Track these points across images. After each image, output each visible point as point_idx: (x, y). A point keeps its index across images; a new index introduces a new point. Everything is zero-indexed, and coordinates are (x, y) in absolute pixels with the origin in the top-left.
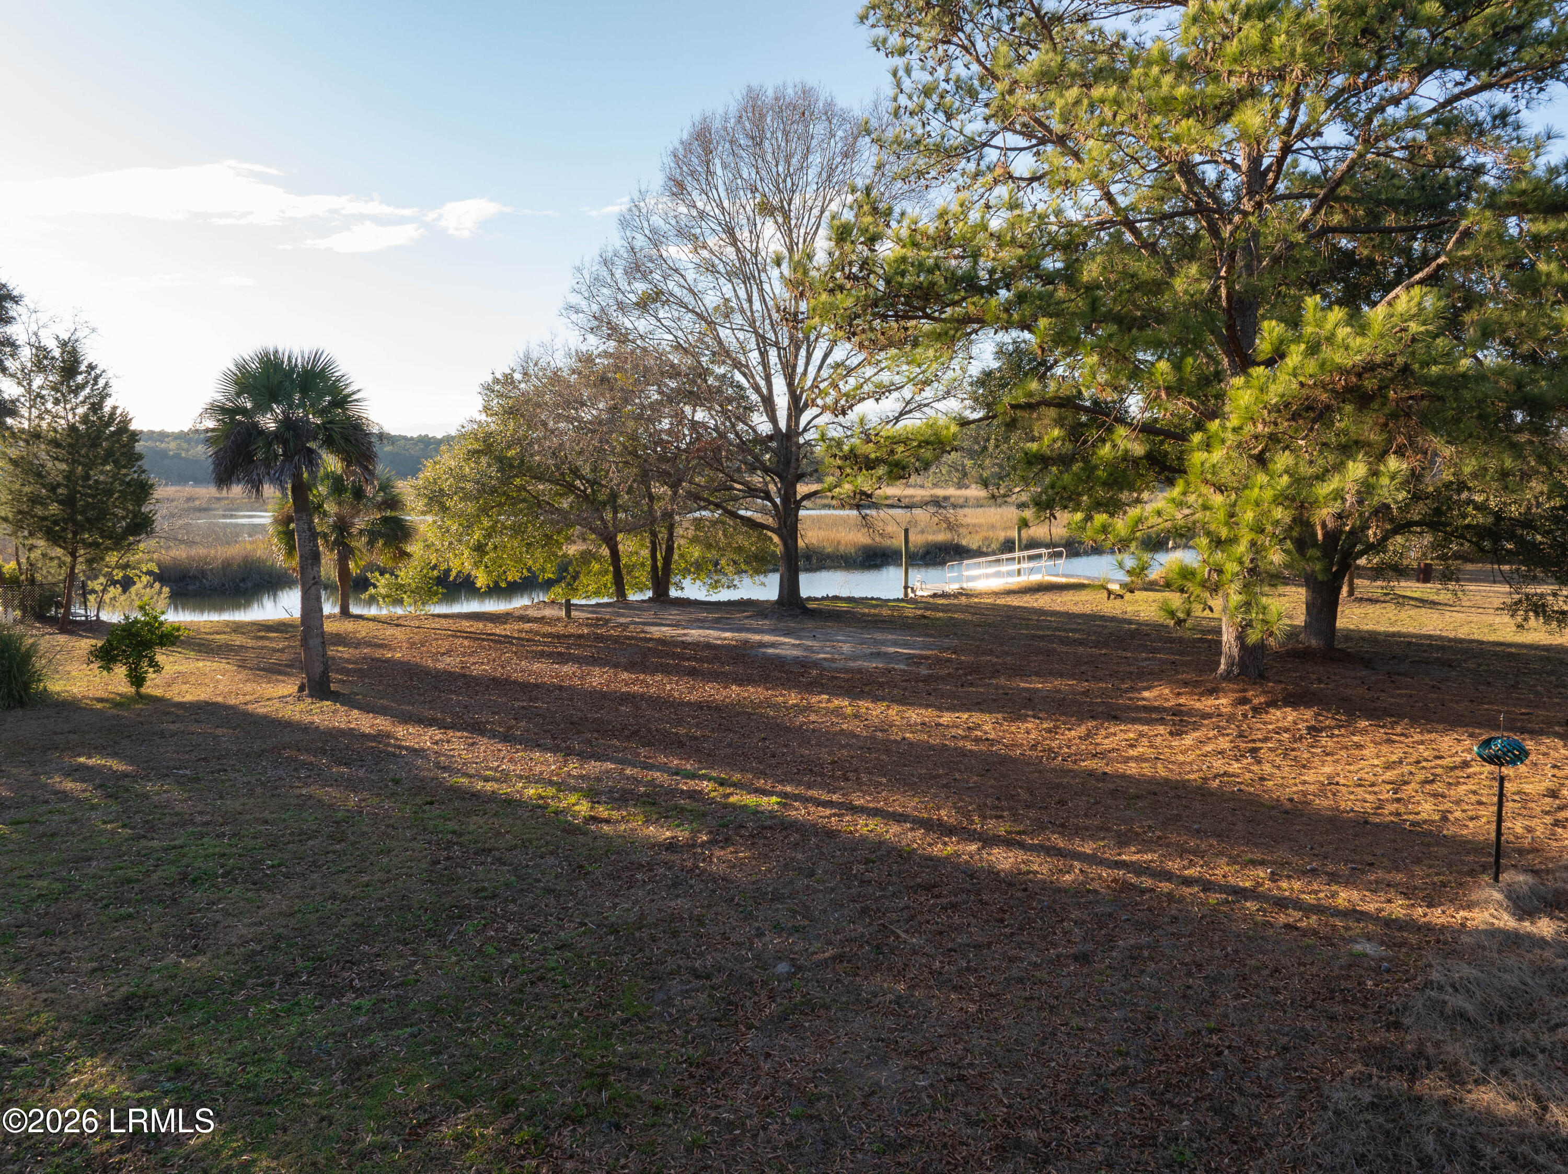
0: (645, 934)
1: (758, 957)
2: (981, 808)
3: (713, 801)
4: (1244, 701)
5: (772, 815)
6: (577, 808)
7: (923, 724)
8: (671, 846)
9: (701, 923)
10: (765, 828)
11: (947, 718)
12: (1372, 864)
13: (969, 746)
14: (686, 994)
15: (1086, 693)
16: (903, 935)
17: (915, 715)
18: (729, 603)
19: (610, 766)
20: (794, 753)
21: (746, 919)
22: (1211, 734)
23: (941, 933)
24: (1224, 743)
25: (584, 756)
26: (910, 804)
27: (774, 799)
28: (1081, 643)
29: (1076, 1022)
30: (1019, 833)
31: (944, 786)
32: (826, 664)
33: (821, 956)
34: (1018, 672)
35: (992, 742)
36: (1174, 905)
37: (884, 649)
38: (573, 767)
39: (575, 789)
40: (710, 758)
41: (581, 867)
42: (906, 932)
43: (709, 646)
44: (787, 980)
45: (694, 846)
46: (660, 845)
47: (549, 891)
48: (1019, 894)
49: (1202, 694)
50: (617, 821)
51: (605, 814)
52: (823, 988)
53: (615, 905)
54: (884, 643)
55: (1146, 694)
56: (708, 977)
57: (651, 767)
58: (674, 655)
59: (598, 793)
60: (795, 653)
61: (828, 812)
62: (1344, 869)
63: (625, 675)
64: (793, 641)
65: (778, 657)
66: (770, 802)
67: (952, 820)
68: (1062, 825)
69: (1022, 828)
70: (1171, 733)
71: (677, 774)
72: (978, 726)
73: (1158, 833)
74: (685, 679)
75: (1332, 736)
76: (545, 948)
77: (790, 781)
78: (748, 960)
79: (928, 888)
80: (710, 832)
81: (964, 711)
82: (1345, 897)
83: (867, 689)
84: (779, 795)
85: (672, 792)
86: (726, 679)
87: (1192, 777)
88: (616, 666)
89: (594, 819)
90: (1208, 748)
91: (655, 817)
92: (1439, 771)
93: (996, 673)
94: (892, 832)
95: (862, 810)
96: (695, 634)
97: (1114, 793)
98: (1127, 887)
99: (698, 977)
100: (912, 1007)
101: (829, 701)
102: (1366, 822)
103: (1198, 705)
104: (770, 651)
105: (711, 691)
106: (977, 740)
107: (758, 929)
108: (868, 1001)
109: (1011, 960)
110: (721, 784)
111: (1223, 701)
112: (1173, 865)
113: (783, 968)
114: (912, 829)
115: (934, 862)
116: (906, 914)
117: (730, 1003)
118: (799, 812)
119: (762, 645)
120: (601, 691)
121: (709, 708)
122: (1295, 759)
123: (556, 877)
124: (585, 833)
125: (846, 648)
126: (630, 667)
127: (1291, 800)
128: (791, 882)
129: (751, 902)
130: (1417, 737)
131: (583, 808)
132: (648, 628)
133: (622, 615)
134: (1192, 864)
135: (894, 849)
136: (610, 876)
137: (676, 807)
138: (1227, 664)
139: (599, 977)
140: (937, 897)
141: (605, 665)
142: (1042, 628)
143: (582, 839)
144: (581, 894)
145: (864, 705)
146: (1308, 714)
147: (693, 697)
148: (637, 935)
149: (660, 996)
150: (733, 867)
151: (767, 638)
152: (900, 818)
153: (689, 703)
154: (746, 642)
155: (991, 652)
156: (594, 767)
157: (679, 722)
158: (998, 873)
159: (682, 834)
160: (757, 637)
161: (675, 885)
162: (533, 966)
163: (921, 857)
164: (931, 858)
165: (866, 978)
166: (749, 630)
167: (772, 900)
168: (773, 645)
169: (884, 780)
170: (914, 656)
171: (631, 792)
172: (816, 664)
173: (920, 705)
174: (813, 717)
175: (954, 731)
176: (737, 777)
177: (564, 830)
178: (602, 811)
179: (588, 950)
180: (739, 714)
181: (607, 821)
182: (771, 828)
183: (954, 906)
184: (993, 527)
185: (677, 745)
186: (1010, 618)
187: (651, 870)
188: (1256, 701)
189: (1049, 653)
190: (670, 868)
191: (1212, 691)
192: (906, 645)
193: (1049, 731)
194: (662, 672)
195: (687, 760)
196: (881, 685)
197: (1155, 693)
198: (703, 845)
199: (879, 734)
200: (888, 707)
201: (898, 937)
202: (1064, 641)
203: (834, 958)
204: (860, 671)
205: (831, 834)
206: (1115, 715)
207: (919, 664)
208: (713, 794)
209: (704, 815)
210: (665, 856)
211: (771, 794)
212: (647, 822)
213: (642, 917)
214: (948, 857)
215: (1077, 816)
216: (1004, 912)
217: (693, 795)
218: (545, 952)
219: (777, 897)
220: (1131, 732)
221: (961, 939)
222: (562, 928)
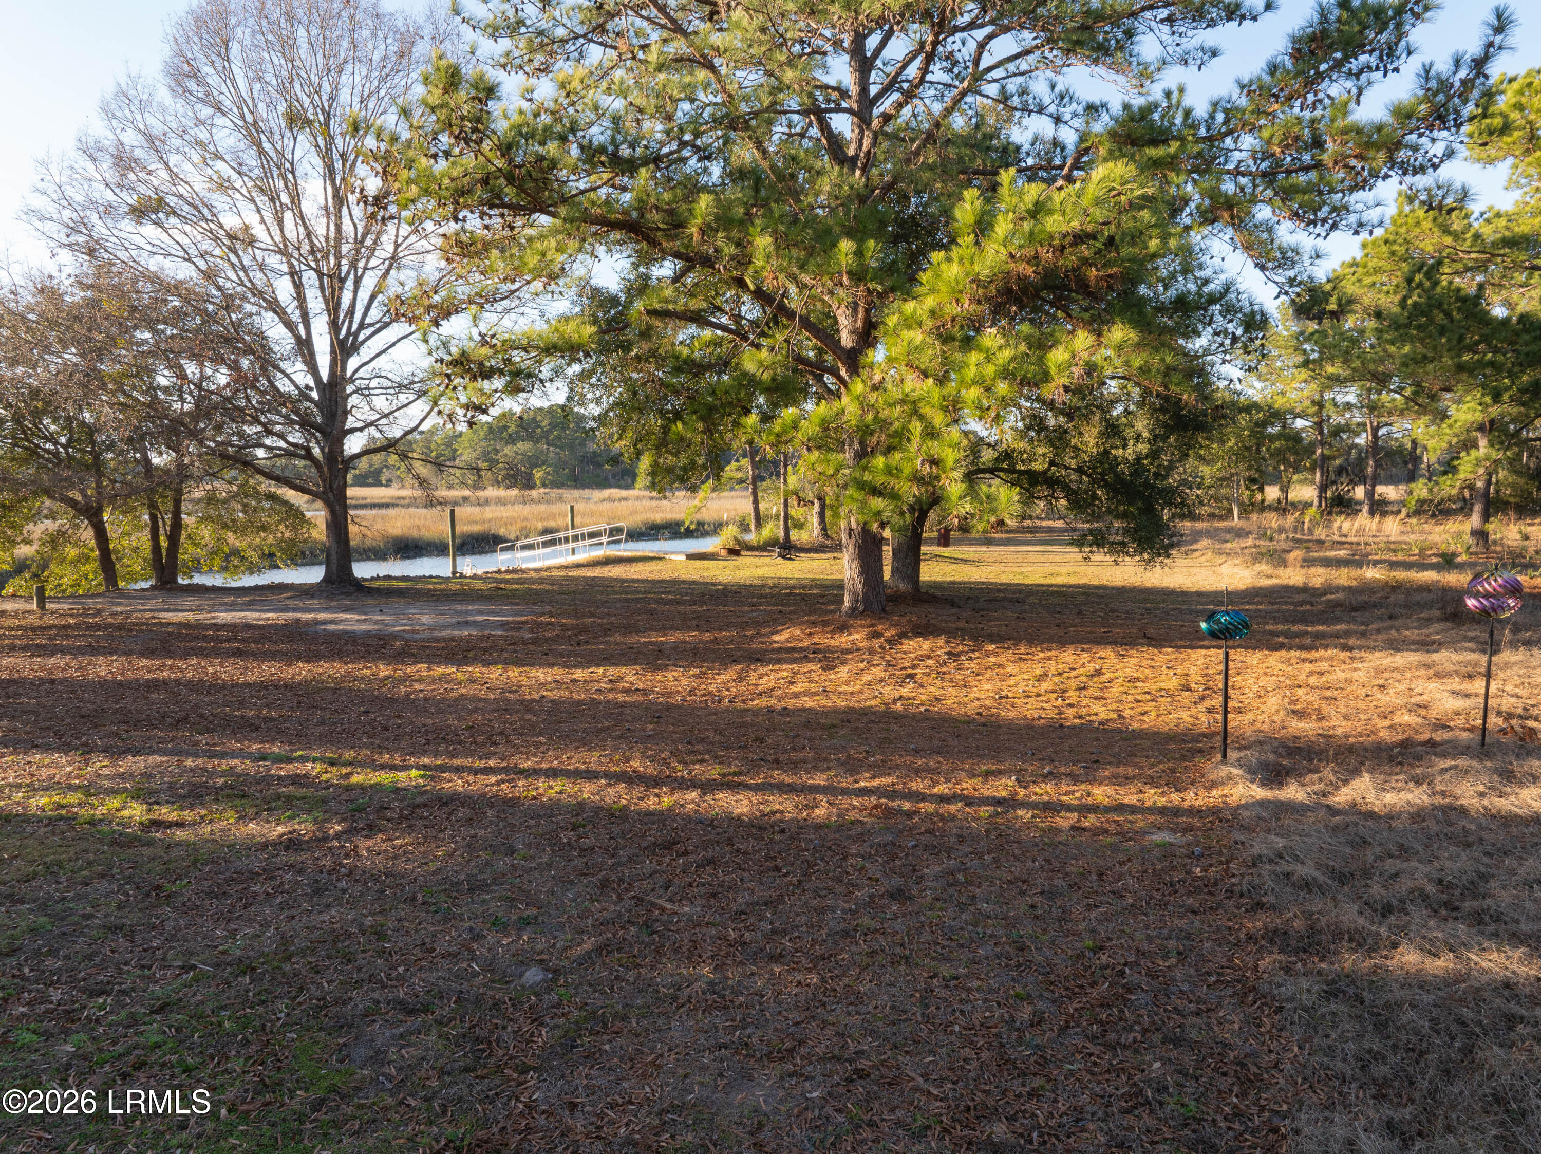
0: (299, 964)
1: (488, 968)
2: (675, 754)
3: (328, 785)
4: (877, 635)
5: (420, 791)
6: (125, 813)
7: (556, 681)
8: (292, 843)
9: (380, 935)
10: (418, 806)
11: (580, 674)
12: (1097, 762)
13: (621, 698)
14: (402, 1040)
15: (715, 641)
16: (669, 906)
17: (543, 675)
18: (257, 588)
19: (158, 759)
20: (412, 723)
21: (446, 920)
22: (861, 666)
23: (714, 895)
24: (879, 672)
25: (114, 752)
26: (593, 760)
27: (414, 773)
28: (678, 603)
29: (945, 970)
30: (735, 774)
31: (620, 737)
32: (407, 636)
33: (578, 951)
34: (629, 629)
35: (645, 692)
36: (951, 824)
37: (470, 618)
38: (100, 765)
39: (113, 792)
40: (301, 737)
41: (159, 887)
42: (670, 900)
43: (248, 627)
44: (549, 990)
45: (326, 839)
46: (274, 844)
47: (115, 929)
48: (777, 837)
49: (833, 632)
50: (194, 823)
51: (174, 816)
52: (603, 993)
53: (233, 933)
54: (468, 613)
55: (776, 638)
56: (426, 1010)
57: (223, 755)
58: (205, 638)
59: (151, 793)
60: (364, 627)
61: (493, 779)
62: (1078, 769)
63: (144, 662)
64: (357, 617)
65: (344, 632)
66: (411, 777)
67: (649, 771)
68: (777, 761)
69: (733, 769)
70: (823, 669)
71: (264, 759)
72: (620, 679)
73: (879, 757)
74: (231, 660)
75: (971, 659)
76: (132, 1015)
77: (424, 753)
78: (475, 975)
79: (669, 846)
80: (343, 820)
81: (598, 665)
82: (1101, 794)
83: (471, 654)
84: (418, 768)
85: (266, 780)
86: (290, 658)
87: (873, 703)
88: (128, 653)
89: (157, 824)
90: (867, 678)
91: (252, 811)
92: (1084, 679)
93: (607, 631)
94: (587, 791)
95: (535, 772)
96: (226, 617)
97: (807, 724)
98: (889, 813)
99: (411, 1012)
100: (737, 993)
101: (429, 669)
102: (1062, 726)
103: (832, 642)
104: (332, 627)
105: (269, 670)
106: (626, 691)
107: (471, 929)
108: (675, 998)
109: (821, 911)
110: (332, 764)
111: (856, 636)
112: (918, 785)
113: (533, 975)
114: (610, 785)
115: (661, 817)
116: (660, 880)
117: (477, 1040)
118: (456, 784)
119: (317, 622)
120: (114, 681)
121: (276, 687)
122: (951, 681)
123: (120, 907)
124: (150, 843)
125: (425, 619)
126: (149, 653)
127: (980, 714)
128: (487, 864)
129: (443, 897)
130: (1042, 655)
131: (136, 812)
132: (161, 615)
133: (119, 604)
134: (935, 783)
135: (601, 808)
136: (211, 894)
137: (279, 797)
138: (851, 601)
139: (246, 1042)
140: (686, 853)
141: (111, 654)
142: (632, 593)
143: (147, 851)
144: (169, 925)
145: (476, 670)
146: (941, 641)
147: (251, 678)
148: (287, 967)
149: (361, 1052)
150: (395, 857)
151: (321, 616)
152: (590, 775)
153: (247, 685)
154: (298, 621)
155: (591, 615)
156: (133, 764)
157: (242, 704)
158: (739, 818)
159: (304, 827)
160: (309, 616)
161: (318, 892)
162: (120, 1048)
163: (639, 813)
164: (650, 814)
165: (653, 968)
166: (295, 610)
167: (471, 890)
168: (332, 622)
169: (543, 740)
170: (508, 623)
171: (204, 785)
172: (395, 636)
173: (542, 665)
174: (417, 686)
175: (596, 686)
176: (349, 754)
177: (114, 843)
178: (167, 813)
179: (211, 1005)
180: (319, 690)
181: (180, 824)
182: (425, 805)
183: (711, 862)
184: (526, 519)
185: (250, 728)
186: (591, 586)
187: (273, 878)
188: (888, 634)
189: (652, 612)
190: (300, 872)
191: (843, 628)
192: (493, 613)
193: (698, 677)
194: (197, 655)
195: (273, 741)
196: (485, 650)
197: (785, 636)
198: (338, 836)
199: (511, 696)
200: (506, 670)
201: (663, 909)
202: (658, 601)
203: (599, 950)
204: (452, 639)
205: (512, 803)
206: (758, 658)
207: (518, 629)
208: (324, 777)
209: (324, 801)
210: (284, 857)
211: (407, 768)
212: (242, 818)
213: (285, 941)
214: (670, 809)
215: (786, 751)
216: (774, 858)
217: (295, 780)
218: (133, 1021)
219: (476, 887)
220: (785, 670)
221: (742, 899)
222: (152, 979)
